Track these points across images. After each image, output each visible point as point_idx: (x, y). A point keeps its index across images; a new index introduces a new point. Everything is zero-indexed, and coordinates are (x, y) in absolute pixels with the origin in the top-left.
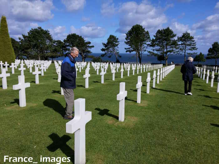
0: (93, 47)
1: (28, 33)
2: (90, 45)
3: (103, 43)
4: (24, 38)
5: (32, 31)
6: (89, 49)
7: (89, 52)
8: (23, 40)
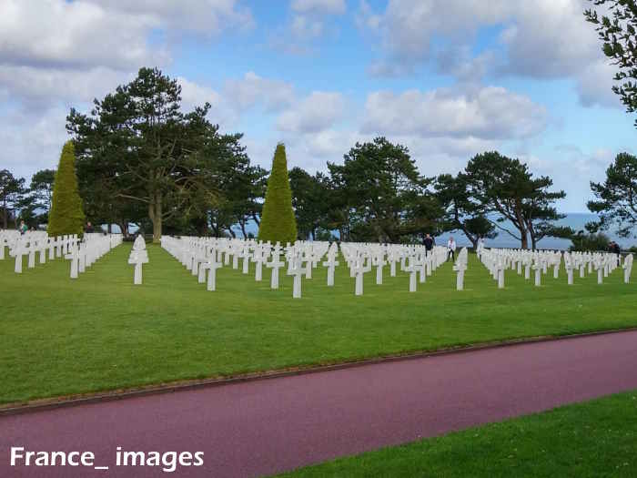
0: (562, 195)
1: (346, 156)
2: (550, 190)
3: (592, 184)
4: (332, 173)
5: (356, 151)
6: (550, 205)
7: (551, 214)
8: (327, 178)
